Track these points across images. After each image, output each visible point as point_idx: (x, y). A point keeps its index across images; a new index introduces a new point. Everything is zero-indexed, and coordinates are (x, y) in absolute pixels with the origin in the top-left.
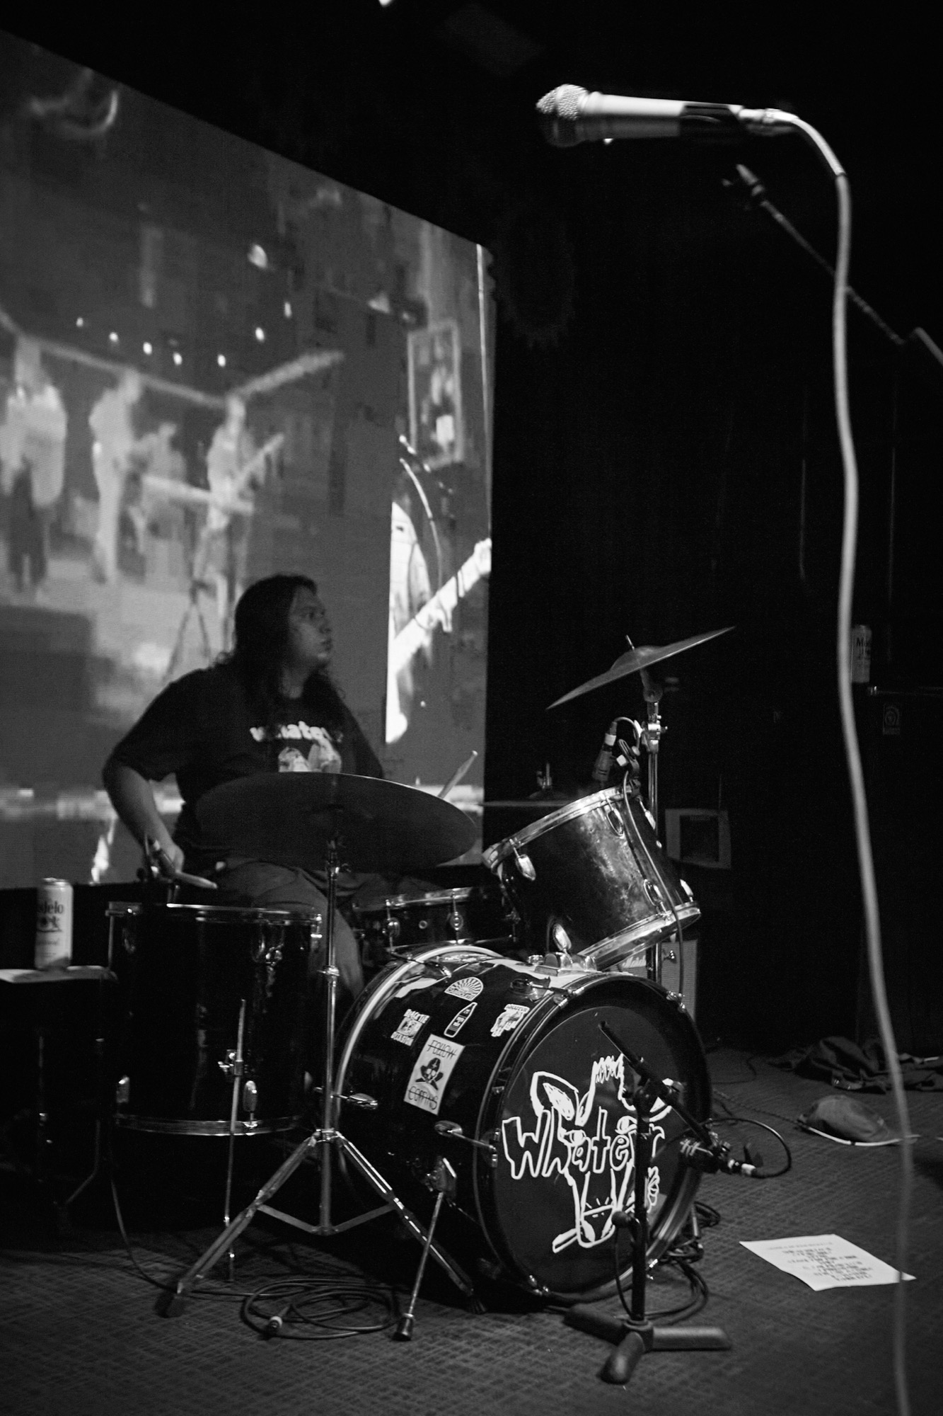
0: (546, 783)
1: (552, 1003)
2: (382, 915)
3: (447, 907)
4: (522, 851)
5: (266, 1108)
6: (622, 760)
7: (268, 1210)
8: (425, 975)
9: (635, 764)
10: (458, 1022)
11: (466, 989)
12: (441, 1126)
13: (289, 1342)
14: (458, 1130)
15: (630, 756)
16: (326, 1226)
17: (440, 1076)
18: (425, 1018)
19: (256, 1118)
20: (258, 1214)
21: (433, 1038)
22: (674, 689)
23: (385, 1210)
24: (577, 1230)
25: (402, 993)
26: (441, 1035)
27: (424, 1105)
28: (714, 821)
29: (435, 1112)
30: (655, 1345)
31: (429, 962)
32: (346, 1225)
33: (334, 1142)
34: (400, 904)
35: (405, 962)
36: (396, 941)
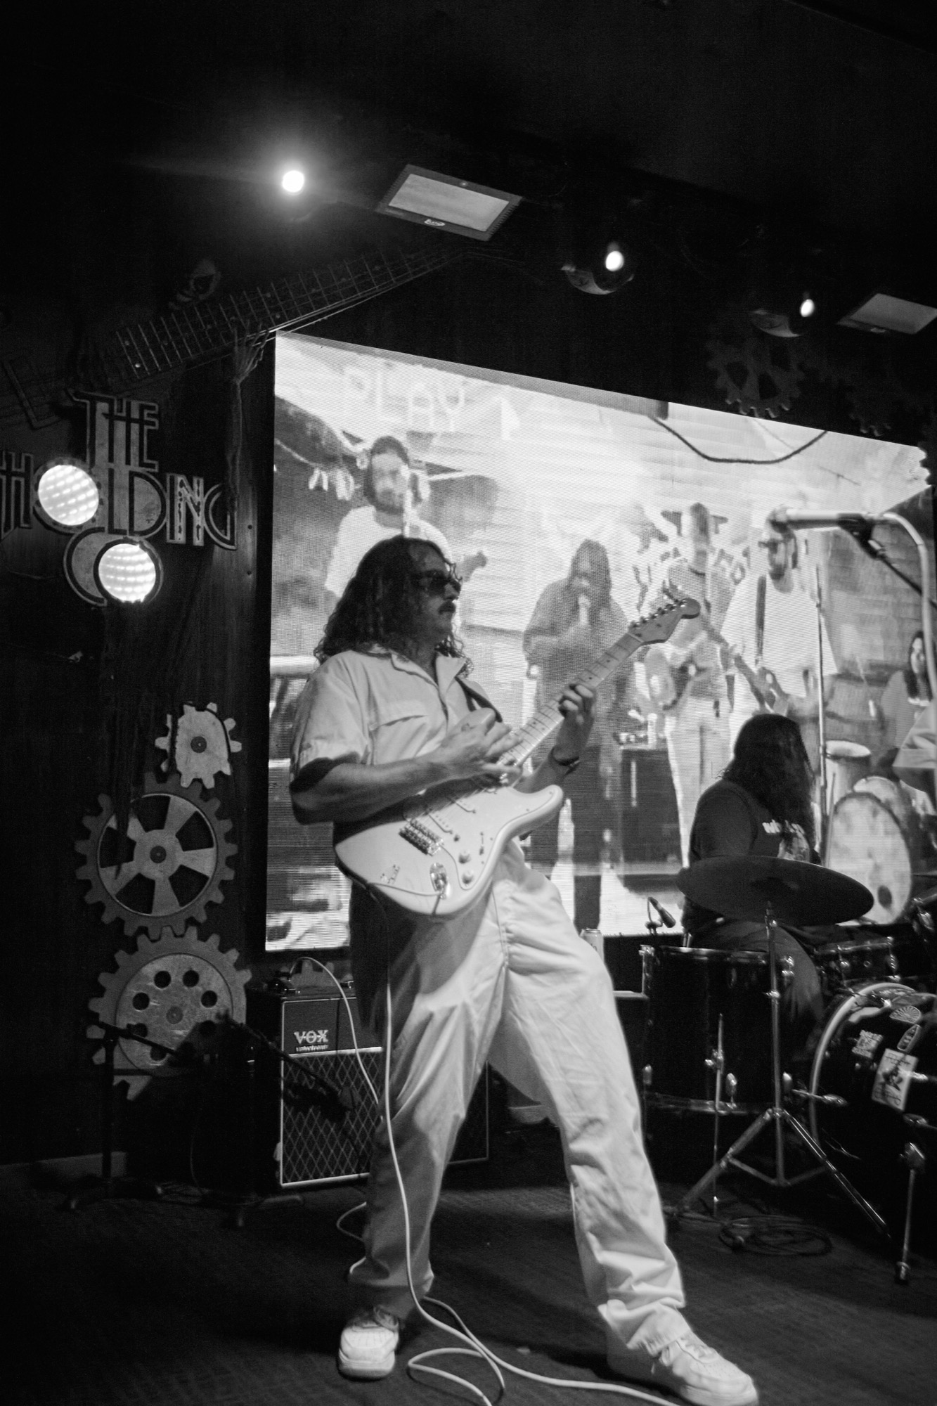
2: (835, 957)
3: (885, 952)
5: (742, 1095)
7: (737, 1163)
8: (869, 1005)
10: (908, 1040)
11: (908, 1016)
12: (906, 1118)
13: (749, 1255)
14: (922, 1122)
16: (781, 1180)
17: (901, 1081)
18: (879, 1037)
19: (736, 1101)
20: (729, 1164)
21: (888, 1052)
23: (820, 1170)
25: (854, 1019)
26: (895, 1048)
27: (890, 1104)
29: (902, 1109)
31: (869, 996)
32: (796, 1180)
33: (783, 1118)
34: (849, 948)
35: (850, 995)
36: (848, 978)
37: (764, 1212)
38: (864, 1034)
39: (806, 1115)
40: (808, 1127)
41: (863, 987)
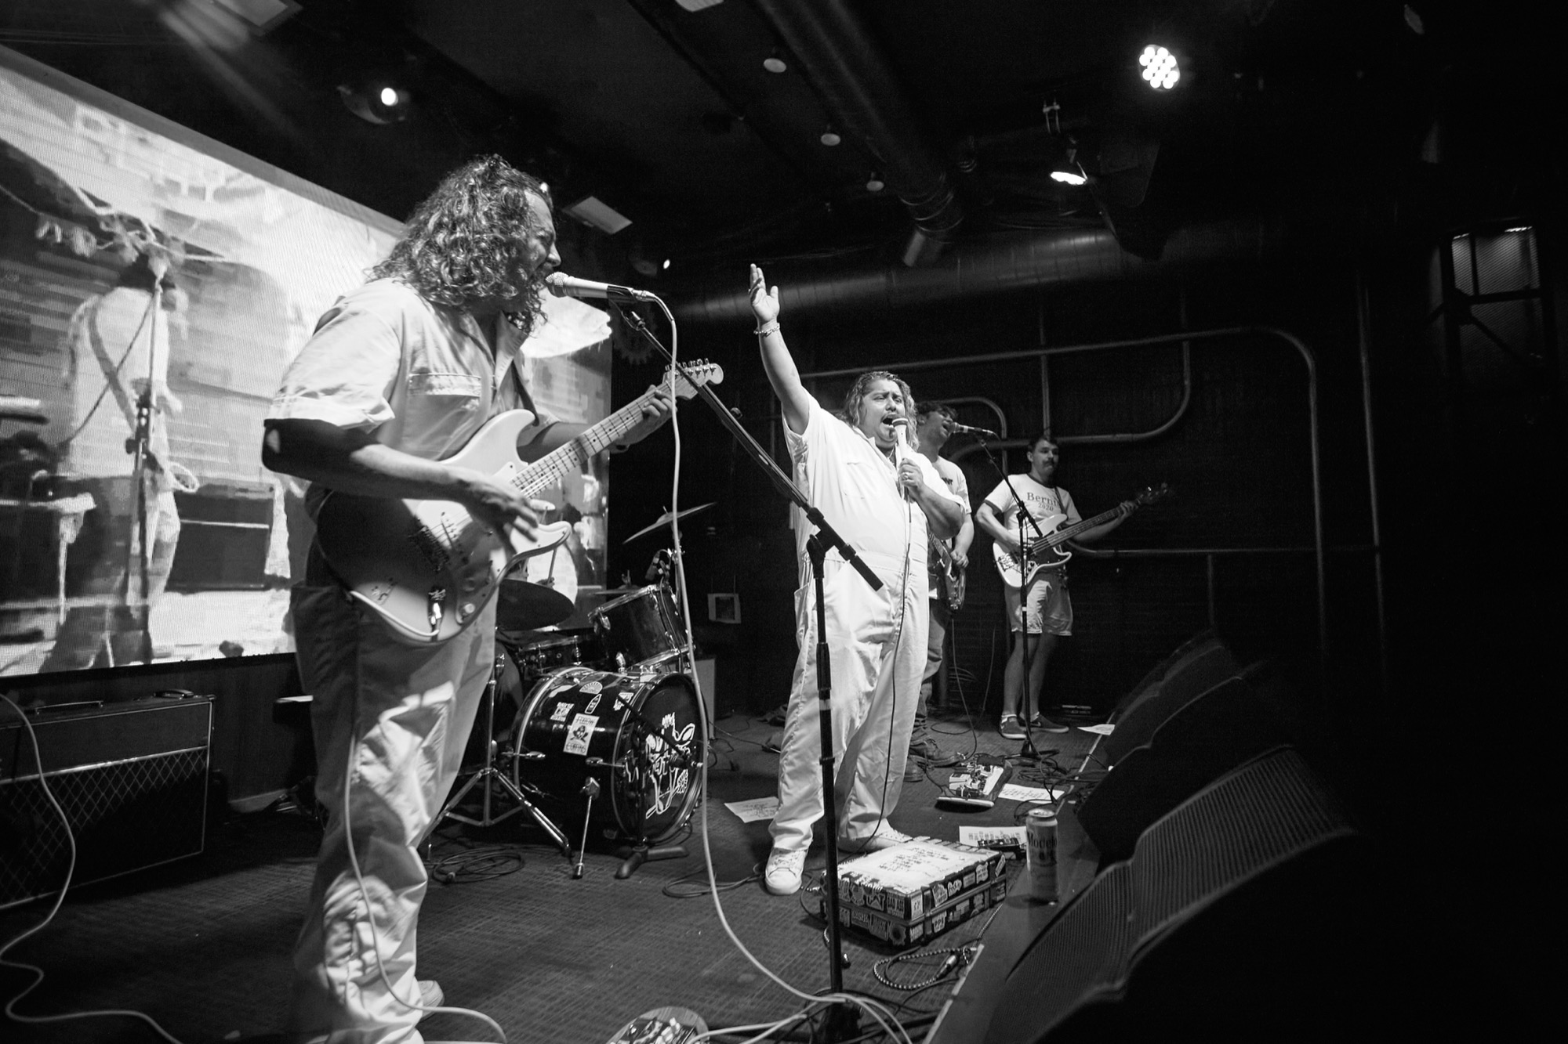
0: (628, 580)
1: (645, 690)
2: (535, 652)
3: (572, 646)
4: (605, 614)
6: (661, 571)
7: (451, 815)
8: (564, 683)
9: (667, 573)
10: (593, 705)
11: (593, 688)
12: (589, 760)
13: (459, 886)
14: (601, 761)
15: (665, 570)
16: (488, 821)
17: (586, 735)
18: (571, 705)
21: (578, 716)
22: (713, 533)
23: (520, 808)
24: (656, 806)
25: (552, 695)
26: (583, 713)
27: (577, 752)
28: (732, 599)
29: (585, 754)
30: (649, 858)
31: (564, 676)
32: (498, 820)
33: (492, 773)
34: (547, 645)
35: (550, 678)
36: (544, 666)
37: (470, 848)
38: (560, 705)
39: (512, 769)
40: (512, 778)
41: (560, 671)
